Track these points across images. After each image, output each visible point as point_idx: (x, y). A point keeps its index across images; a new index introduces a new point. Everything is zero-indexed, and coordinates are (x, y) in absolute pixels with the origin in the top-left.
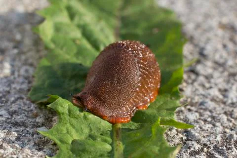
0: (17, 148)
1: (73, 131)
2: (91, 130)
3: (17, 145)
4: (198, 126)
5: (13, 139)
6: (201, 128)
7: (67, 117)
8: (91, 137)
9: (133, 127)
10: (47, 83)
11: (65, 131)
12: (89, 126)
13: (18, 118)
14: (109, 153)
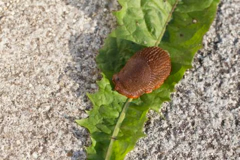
0: (75, 97)
1: (104, 99)
2: (114, 100)
3: (76, 95)
4: (174, 110)
5: (76, 89)
6: (175, 112)
7: (103, 91)
8: (112, 105)
9: (137, 104)
10: (108, 51)
11: (100, 98)
12: (114, 97)
13: (84, 73)
14: (116, 119)
